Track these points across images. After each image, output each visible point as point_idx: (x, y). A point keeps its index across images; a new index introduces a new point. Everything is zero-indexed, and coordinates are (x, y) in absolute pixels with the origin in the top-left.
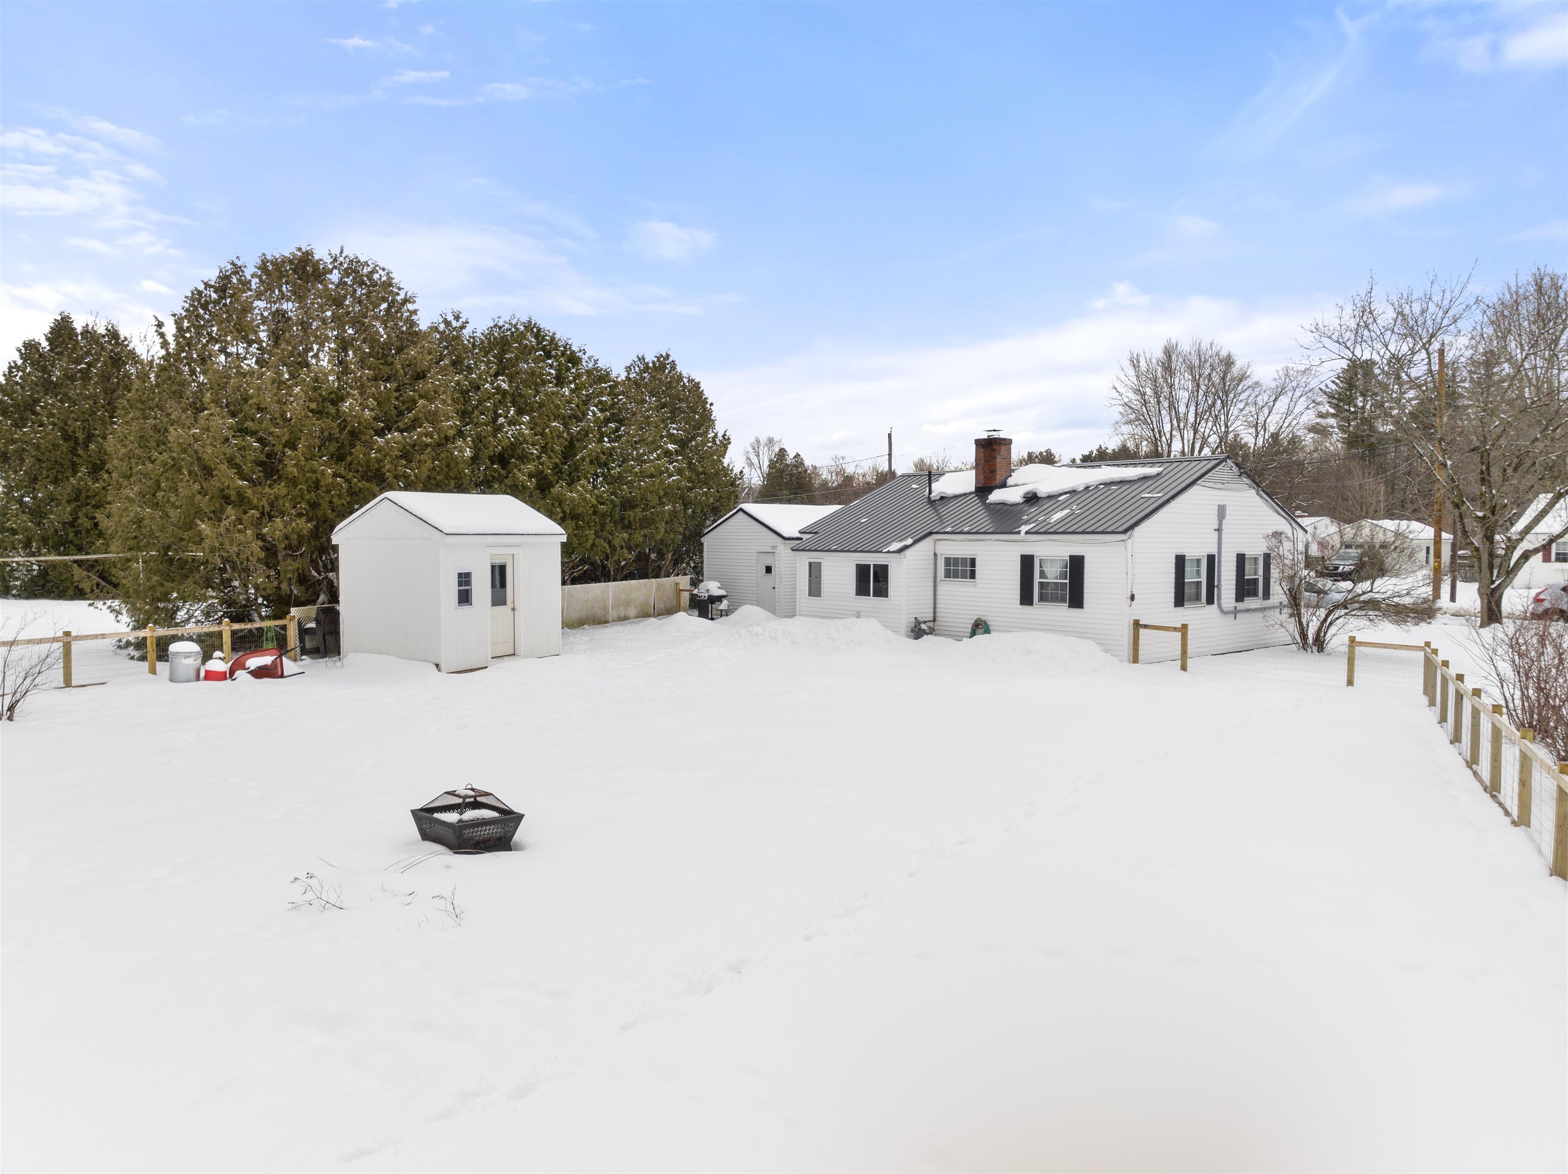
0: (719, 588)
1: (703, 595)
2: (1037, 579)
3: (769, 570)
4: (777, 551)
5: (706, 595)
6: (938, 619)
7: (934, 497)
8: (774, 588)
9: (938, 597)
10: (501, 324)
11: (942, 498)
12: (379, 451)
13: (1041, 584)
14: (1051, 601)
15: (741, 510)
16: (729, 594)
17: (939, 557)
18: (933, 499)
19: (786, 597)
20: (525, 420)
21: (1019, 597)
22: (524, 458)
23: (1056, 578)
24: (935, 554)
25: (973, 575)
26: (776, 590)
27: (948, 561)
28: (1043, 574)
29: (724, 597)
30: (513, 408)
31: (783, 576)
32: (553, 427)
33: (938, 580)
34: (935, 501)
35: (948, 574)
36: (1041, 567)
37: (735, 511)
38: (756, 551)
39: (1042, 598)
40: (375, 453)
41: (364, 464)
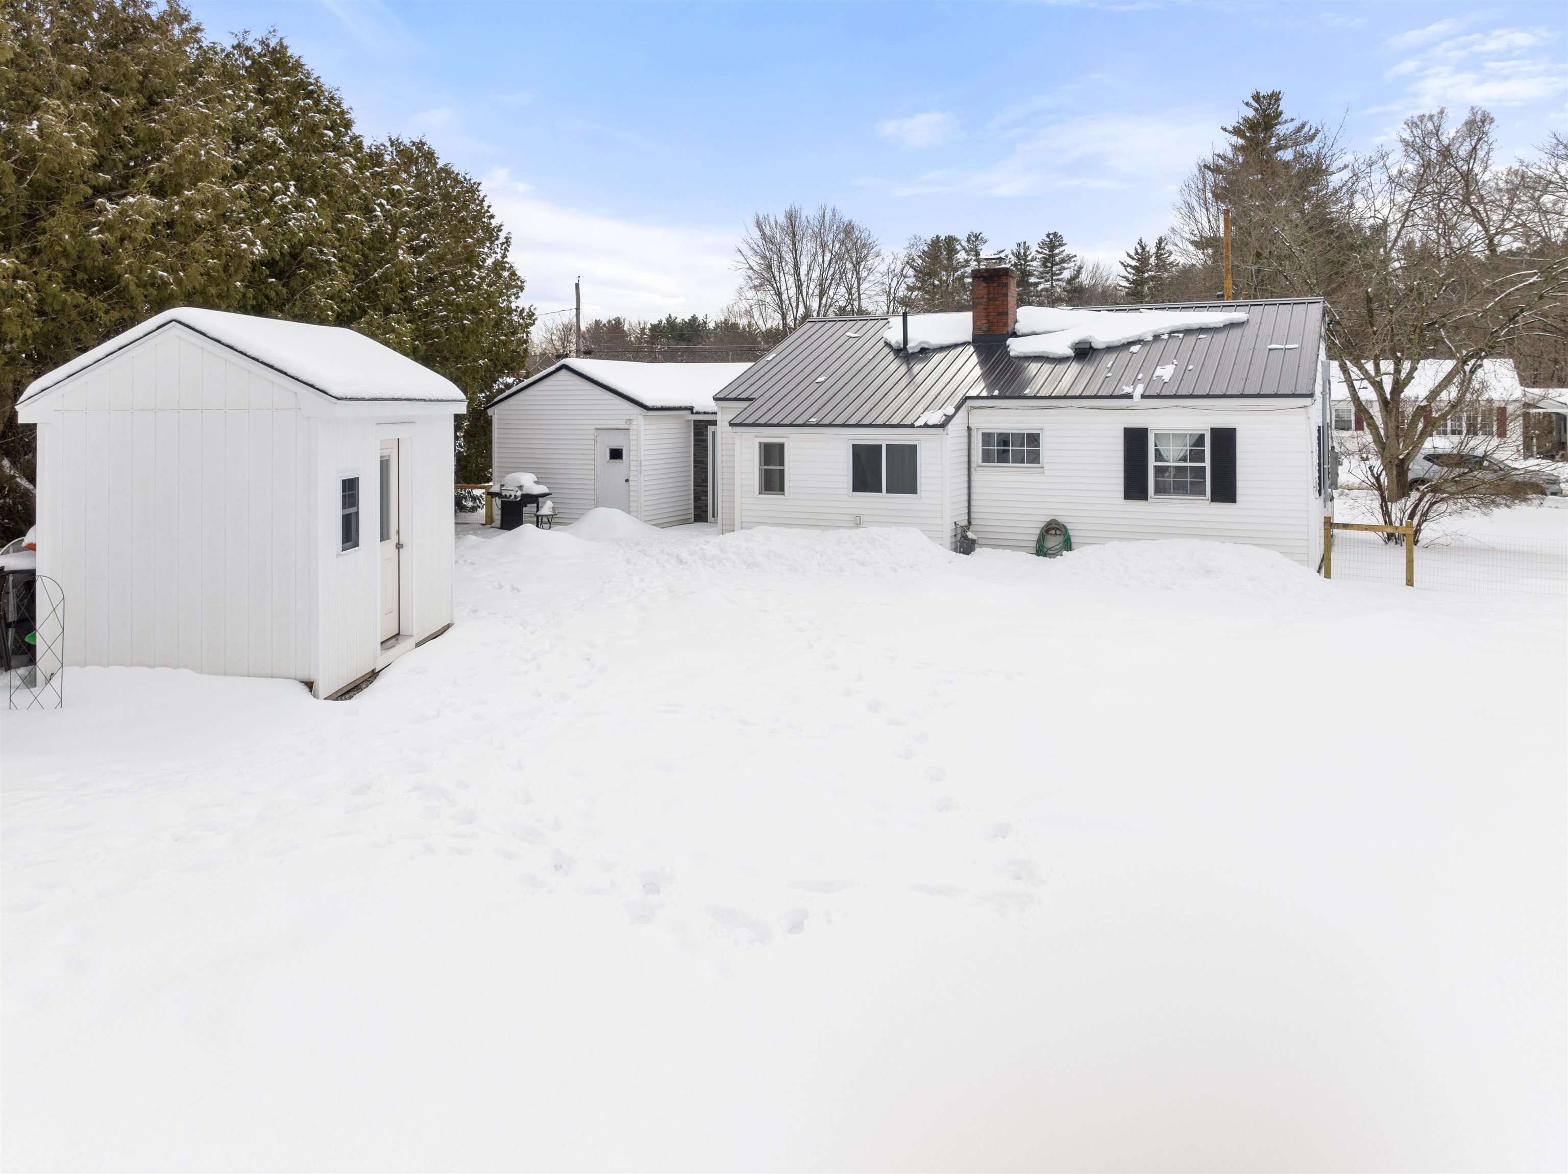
0: (535, 482)
1: (513, 494)
2: (1152, 463)
3: (616, 454)
4: (634, 426)
5: (519, 493)
6: (973, 522)
7: (912, 348)
8: (627, 481)
9: (973, 490)
10: (248, 43)
11: (923, 350)
12: (106, 227)
13: (1159, 470)
14: (1175, 493)
15: (565, 367)
16: (551, 491)
17: (974, 433)
18: (910, 351)
19: (646, 493)
20: (310, 205)
21: (1122, 488)
22: (318, 268)
23: (1184, 459)
24: (969, 429)
25: (1035, 458)
26: (631, 483)
27: (987, 438)
28: (1159, 456)
29: (544, 495)
30: (292, 183)
31: (642, 464)
32: (351, 221)
33: (973, 465)
34: (913, 354)
35: (987, 457)
36: (1156, 446)
37: (552, 368)
38: (593, 427)
39: (1160, 489)
40: (100, 231)
41: (74, 254)
